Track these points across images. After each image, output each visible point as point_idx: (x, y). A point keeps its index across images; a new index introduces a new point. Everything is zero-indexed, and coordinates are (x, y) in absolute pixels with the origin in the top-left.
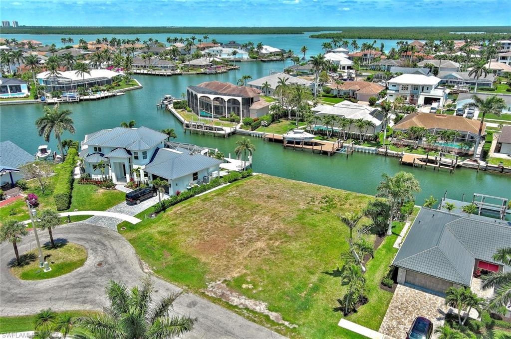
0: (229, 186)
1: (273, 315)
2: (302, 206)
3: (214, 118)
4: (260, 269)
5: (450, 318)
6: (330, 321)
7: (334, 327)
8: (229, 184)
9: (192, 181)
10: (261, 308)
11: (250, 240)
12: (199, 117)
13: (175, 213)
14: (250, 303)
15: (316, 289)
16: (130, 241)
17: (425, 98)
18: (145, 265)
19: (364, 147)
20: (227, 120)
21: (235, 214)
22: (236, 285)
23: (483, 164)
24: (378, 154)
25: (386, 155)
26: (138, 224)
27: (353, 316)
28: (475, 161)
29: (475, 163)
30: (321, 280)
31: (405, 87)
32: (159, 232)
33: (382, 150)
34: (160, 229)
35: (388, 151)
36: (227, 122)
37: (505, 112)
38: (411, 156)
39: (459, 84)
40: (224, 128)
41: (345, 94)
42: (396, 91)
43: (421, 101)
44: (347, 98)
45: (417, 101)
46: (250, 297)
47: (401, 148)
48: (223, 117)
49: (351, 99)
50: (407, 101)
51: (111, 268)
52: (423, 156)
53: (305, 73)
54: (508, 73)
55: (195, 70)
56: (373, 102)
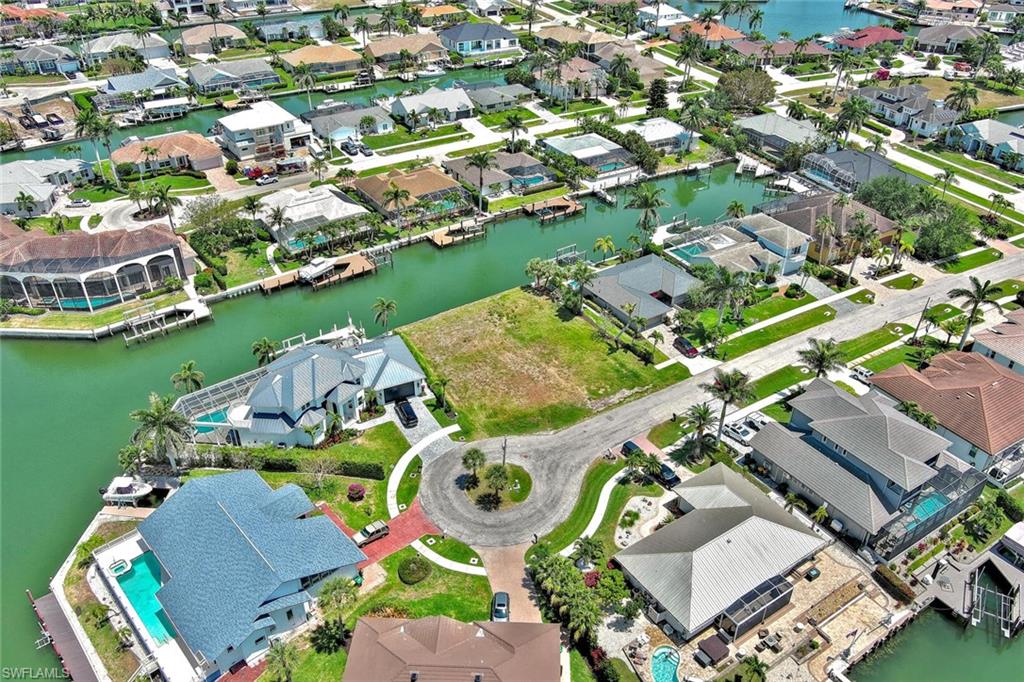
1: (637, 390)
2: (500, 331)
5: (676, 331)
6: (654, 371)
10: (627, 392)
11: (542, 373)
12: (95, 313)
15: (622, 365)
16: (491, 436)
17: (291, 140)
19: (383, 246)
21: (487, 368)
23: (490, 215)
24: (402, 246)
25: (409, 244)
26: (462, 427)
27: (655, 361)
28: (483, 215)
29: (484, 218)
30: (615, 359)
31: (261, 131)
32: (488, 418)
33: (404, 240)
34: (482, 416)
35: (411, 238)
37: (381, 131)
38: (440, 234)
39: (235, 86)
40: (181, 306)
41: (162, 165)
42: (251, 140)
43: (287, 145)
44: (175, 172)
45: (282, 147)
46: (614, 393)
47: (414, 229)
48: (143, 291)
49: (184, 171)
50: (270, 150)
51: (537, 451)
52: (445, 230)
54: (243, 41)
56: (231, 171)
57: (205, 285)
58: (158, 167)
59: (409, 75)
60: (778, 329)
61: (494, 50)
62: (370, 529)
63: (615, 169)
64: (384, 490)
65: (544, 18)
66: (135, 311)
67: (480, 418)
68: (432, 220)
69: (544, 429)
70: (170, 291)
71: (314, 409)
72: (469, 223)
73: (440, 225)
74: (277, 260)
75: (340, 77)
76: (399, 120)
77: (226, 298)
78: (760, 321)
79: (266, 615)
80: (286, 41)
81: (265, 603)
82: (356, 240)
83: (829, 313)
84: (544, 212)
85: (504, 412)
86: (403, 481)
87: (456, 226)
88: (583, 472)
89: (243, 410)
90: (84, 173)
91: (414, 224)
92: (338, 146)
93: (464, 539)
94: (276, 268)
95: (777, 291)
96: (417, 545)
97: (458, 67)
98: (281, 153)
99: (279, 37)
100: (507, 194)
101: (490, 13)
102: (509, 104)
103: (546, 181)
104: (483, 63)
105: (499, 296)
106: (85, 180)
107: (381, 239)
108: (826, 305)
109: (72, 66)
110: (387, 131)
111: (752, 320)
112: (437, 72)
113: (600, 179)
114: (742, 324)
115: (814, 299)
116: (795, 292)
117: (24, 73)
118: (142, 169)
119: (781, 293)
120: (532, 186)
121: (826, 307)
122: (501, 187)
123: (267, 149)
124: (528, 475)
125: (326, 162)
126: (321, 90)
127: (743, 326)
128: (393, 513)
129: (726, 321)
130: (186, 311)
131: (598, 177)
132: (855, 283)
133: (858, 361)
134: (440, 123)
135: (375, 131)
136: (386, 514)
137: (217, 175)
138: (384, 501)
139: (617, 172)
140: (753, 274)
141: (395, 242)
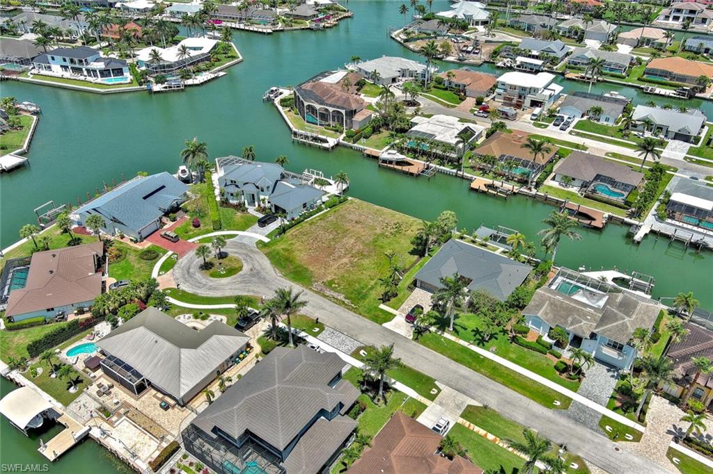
0: (329, 211)
1: (346, 301)
2: (378, 231)
3: (320, 125)
4: (343, 276)
5: (435, 305)
6: (375, 305)
7: (377, 308)
8: (329, 209)
9: (302, 209)
10: (341, 297)
11: (339, 257)
12: (306, 123)
13: (292, 235)
14: (335, 295)
15: (372, 288)
16: (266, 254)
17: (532, 101)
18: (278, 271)
19: (447, 169)
20: (332, 130)
21: (331, 236)
22: (329, 284)
23: (533, 192)
24: (455, 175)
25: (461, 177)
26: (269, 242)
27: (388, 303)
28: (530, 189)
29: (528, 191)
30: (376, 284)
31: (513, 87)
32: (283, 249)
33: (460, 173)
34: (283, 247)
35: (465, 174)
36: (332, 132)
37: (603, 122)
38: (480, 182)
40: (328, 139)
41: (456, 85)
42: (505, 90)
43: (527, 102)
44: (456, 92)
45: (524, 103)
47: (476, 172)
48: (328, 125)
49: (461, 93)
50: (514, 102)
51: (258, 273)
52: (490, 182)
53: (427, 34)
54: (661, 44)
55: (299, 23)
56: (479, 102)
57: (349, 137)
58: (454, 86)
63: (698, 226)
64: (207, 233)
66: (314, 131)
67: (280, 247)
68: (494, 173)
70: (337, 131)
71: (236, 186)
72: (509, 187)
73: (494, 178)
74: (393, 146)
75: (671, 84)
76: (627, 121)
77: (351, 147)
78: (497, 353)
79: (90, 213)
81: (94, 209)
83: (558, 404)
84: (569, 211)
85: (291, 253)
86: (216, 236)
90: (423, 75)
91: (480, 169)
92: (559, 115)
93: (177, 266)
94: (387, 147)
95: (558, 357)
96: (170, 253)
98: (518, 106)
99: (695, 50)
100: (574, 189)
103: (619, 200)
106: (420, 79)
107: (452, 165)
108: (571, 400)
110: (605, 123)
113: (668, 223)
114: (481, 342)
115: (574, 389)
116: (570, 372)
117: (518, 28)
118: (446, 84)
119: (555, 361)
120: (602, 195)
121: (567, 401)
122: (576, 183)
123: (511, 100)
124: (235, 274)
125: (533, 122)
126: (642, 89)
127: (478, 345)
128: (190, 241)
129: (477, 332)
130: (326, 141)
131: (669, 221)
132: (641, 421)
133: (477, 429)
134: (656, 136)
135: (598, 120)
136: (190, 238)
137: (470, 102)
138: (198, 235)
139: (695, 228)
140: (551, 328)
141: (455, 171)
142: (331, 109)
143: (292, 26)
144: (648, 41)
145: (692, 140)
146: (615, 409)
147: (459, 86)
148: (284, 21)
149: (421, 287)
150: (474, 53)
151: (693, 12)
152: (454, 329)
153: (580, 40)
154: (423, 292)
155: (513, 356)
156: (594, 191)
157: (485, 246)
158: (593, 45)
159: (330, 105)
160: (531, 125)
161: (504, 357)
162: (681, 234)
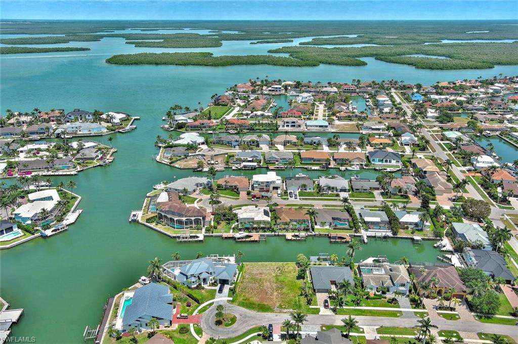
0: (242, 273)
1: (295, 311)
2: (274, 275)
3: (186, 228)
4: (283, 301)
5: (330, 297)
7: (309, 308)
10: (291, 310)
11: (272, 293)
12: (177, 230)
13: (239, 292)
14: (288, 310)
15: (299, 301)
16: (238, 305)
17: (273, 187)
19: (269, 233)
21: (257, 285)
22: (281, 307)
23: (313, 233)
24: (275, 235)
25: (278, 235)
26: (233, 299)
27: (312, 304)
29: (311, 233)
30: (299, 298)
31: (262, 183)
32: (243, 300)
33: (276, 234)
35: (280, 233)
36: (195, 230)
37: (308, 191)
38: (289, 235)
39: (277, 161)
40: (198, 235)
41: (230, 186)
42: (259, 185)
43: (271, 188)
44: (232, 190)
45: (269, 189)
46: (287, 309)
47: (283, 231)
48: (191, 227)
49: (235, 190)
50: (265, 189)
51: (245, 315)
52: (293, 234)
53: (179, 157)
54: (295, 143)
55: (90, 163)
56: (249, 194)
57: (208, 230)
59: (343, 168)
60: (370, 312)
61: (388, 164)
62: (182, 315)
63: (379, 229)
64: (198, 307)
65: (430, 150)
66: (186, 233)
67: (241, 299)
68: (291, 229)
69: (254, 310)
70: (198, 229)
71: (195, 277)
72: (303, 234)
73: (293, 232)
74: (234, 229)
75: (316, 164)
76: (319, 187)
77: (212, 236)
78: (366, 306)
79: (139, 321)
80: (311, 144)
81: (140, 318)
82: (261, 229)
83: (399, 315)
84: (334, 238)
85: (249, 300)
86: (204, 307)
87: (297, 234)
88: (251, 327)
89: (179, 271)
90: (208, 184)
91: (284, 229)
92: (289, 191)
93: (203, 329)
94: (231, 231)
95: (385, 298)
96: (191, 325)
97: (367, 168)
98: (268, 191)
100: (327, 227)
101: (405, 145)
102: (366, 190)
103: (347, 226)
104: (378, 168)
105: (286, 263)
106: (207, 187)
107: (270, 231)
108: (401, 311)
109: (237, 143)
110: (310, 191)
111: (363, 305)
112: (355, 169)
114: (358, 304)
115: (399, 307)
116: (393, 301)
117: (222, 144)
118: (224, 187)
119: (386, 300)
120: (339, 226)
121: (400, 312)
122: (326, 224)
123: (263, 189)
124: (236, 320)
125: (280, 198)
126: (306, 168)
127: (358, 306)
128: (194, 314)
129: (353, 301)
130: (197, 237)
131: (369, 230)
132: (424, 308)
133: (386, 335)
134: (333, 192)
135: (306, 190)
136: (192, 313)
137: (243, 194)
138: (194, 310)
139: (380, 230)
140: (377, 288)
141: (273, 233)
142: (193, 219)
143: (87, 166)
144: (288, 142)
145: (347, 191)
146: (415, 308)
147: (232, 186)
148: (79, 164)
149: (318, 292)
150: (216, 164)
151: (294, 122)
152: (345, 304)
153: (258, 146)
154: (320, 294)
155: (372, 304)
156: (336, 226)
157: (321, 264)
158: (265, 148)
159: (192, 217)
160: (281, 200)
161: (370, 306)
162: (379, 234)
